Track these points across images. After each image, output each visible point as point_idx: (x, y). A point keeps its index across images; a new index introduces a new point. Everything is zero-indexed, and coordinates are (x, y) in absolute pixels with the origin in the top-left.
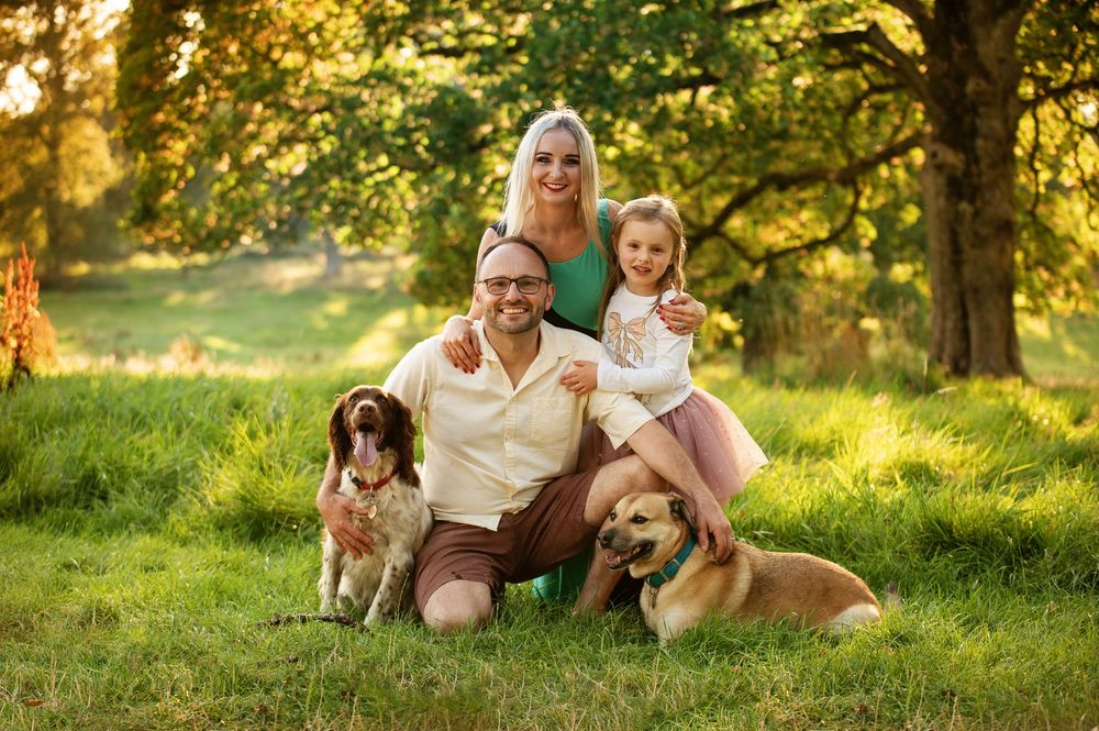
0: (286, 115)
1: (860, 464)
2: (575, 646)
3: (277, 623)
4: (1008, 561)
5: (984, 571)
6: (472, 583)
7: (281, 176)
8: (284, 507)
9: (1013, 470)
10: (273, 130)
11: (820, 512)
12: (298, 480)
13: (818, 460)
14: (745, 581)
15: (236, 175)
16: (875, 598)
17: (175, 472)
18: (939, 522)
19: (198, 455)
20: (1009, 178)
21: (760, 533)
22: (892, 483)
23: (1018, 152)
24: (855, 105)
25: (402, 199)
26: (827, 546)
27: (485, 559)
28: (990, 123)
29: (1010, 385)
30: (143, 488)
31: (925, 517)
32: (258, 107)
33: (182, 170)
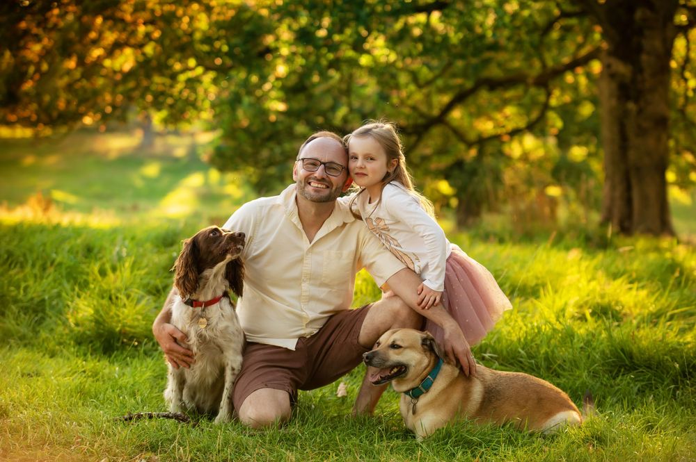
0: (120, 26)
1: (559, 303)
2: (355, 440)
3: (131, 419)
4: (675, 382)
5: (657, 388)
6: (276, 390)
7: (115, 72)
8: (128, 329)
9: (676, 311)
10: (110, 37)
11: (532, 341)
12: (138, 307)
13: (526, 299)
14: (479, 393)
15: (80, 70)
16: (576, 407)
17: (43, 300)
18: (622, 350)
19: (60, 288)
20: (665, 85)
21: (487, 355)
22: (583, 318)
23: (674, 64)
24: (549, 27)
25: (206, 91)
26: (537, 366)
27: (285, 372)
28: (652, 42)
29: (665, 242)
30: (19, 312)
31: (612, 346)
32: (99, 20)
33: (38, 65)
